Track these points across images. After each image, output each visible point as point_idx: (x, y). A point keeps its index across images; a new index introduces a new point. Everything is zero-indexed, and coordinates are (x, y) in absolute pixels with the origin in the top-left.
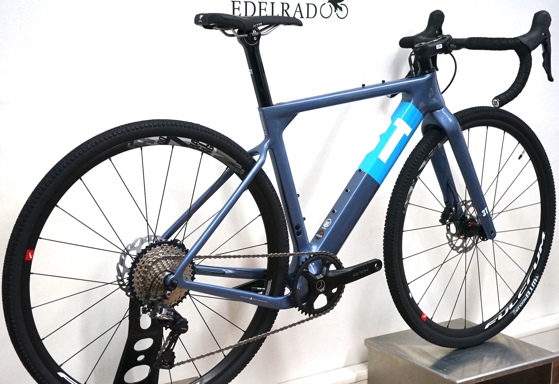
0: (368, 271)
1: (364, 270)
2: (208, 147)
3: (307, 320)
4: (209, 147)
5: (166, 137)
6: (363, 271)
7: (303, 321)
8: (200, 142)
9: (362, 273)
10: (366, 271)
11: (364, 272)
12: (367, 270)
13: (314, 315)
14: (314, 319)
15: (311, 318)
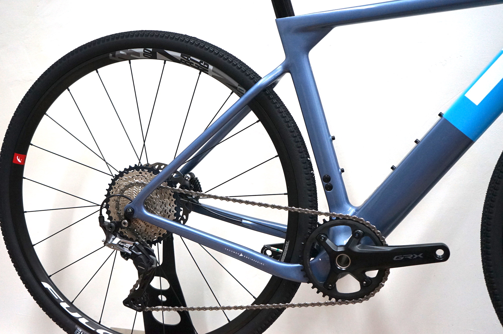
0: (422, 257)
1: (414, 255)
2: (201, 64)
3: (326, 304)
4: (203, 64)
5: (151, 50)
6: (412, 256)
7: (319, 304)
8: (191, 57)
9: (409, 257)
10: (418, 257)
11: (415, 257)
12: (420, 256)
13: (337, 300)
14: (337, 306)
15: (333, 304)
